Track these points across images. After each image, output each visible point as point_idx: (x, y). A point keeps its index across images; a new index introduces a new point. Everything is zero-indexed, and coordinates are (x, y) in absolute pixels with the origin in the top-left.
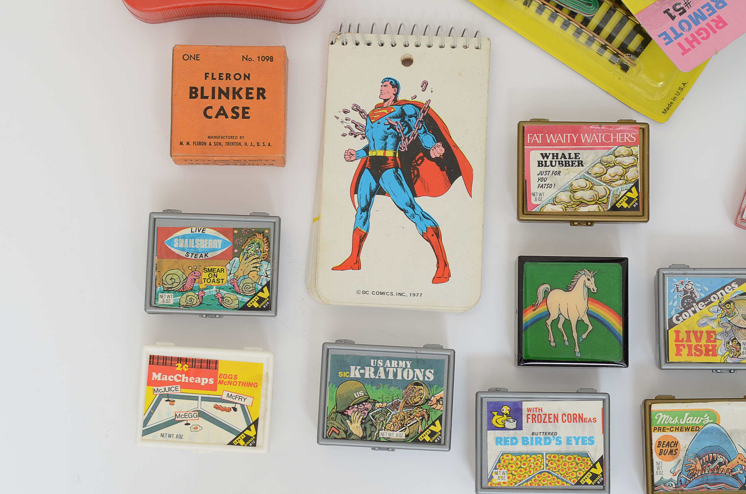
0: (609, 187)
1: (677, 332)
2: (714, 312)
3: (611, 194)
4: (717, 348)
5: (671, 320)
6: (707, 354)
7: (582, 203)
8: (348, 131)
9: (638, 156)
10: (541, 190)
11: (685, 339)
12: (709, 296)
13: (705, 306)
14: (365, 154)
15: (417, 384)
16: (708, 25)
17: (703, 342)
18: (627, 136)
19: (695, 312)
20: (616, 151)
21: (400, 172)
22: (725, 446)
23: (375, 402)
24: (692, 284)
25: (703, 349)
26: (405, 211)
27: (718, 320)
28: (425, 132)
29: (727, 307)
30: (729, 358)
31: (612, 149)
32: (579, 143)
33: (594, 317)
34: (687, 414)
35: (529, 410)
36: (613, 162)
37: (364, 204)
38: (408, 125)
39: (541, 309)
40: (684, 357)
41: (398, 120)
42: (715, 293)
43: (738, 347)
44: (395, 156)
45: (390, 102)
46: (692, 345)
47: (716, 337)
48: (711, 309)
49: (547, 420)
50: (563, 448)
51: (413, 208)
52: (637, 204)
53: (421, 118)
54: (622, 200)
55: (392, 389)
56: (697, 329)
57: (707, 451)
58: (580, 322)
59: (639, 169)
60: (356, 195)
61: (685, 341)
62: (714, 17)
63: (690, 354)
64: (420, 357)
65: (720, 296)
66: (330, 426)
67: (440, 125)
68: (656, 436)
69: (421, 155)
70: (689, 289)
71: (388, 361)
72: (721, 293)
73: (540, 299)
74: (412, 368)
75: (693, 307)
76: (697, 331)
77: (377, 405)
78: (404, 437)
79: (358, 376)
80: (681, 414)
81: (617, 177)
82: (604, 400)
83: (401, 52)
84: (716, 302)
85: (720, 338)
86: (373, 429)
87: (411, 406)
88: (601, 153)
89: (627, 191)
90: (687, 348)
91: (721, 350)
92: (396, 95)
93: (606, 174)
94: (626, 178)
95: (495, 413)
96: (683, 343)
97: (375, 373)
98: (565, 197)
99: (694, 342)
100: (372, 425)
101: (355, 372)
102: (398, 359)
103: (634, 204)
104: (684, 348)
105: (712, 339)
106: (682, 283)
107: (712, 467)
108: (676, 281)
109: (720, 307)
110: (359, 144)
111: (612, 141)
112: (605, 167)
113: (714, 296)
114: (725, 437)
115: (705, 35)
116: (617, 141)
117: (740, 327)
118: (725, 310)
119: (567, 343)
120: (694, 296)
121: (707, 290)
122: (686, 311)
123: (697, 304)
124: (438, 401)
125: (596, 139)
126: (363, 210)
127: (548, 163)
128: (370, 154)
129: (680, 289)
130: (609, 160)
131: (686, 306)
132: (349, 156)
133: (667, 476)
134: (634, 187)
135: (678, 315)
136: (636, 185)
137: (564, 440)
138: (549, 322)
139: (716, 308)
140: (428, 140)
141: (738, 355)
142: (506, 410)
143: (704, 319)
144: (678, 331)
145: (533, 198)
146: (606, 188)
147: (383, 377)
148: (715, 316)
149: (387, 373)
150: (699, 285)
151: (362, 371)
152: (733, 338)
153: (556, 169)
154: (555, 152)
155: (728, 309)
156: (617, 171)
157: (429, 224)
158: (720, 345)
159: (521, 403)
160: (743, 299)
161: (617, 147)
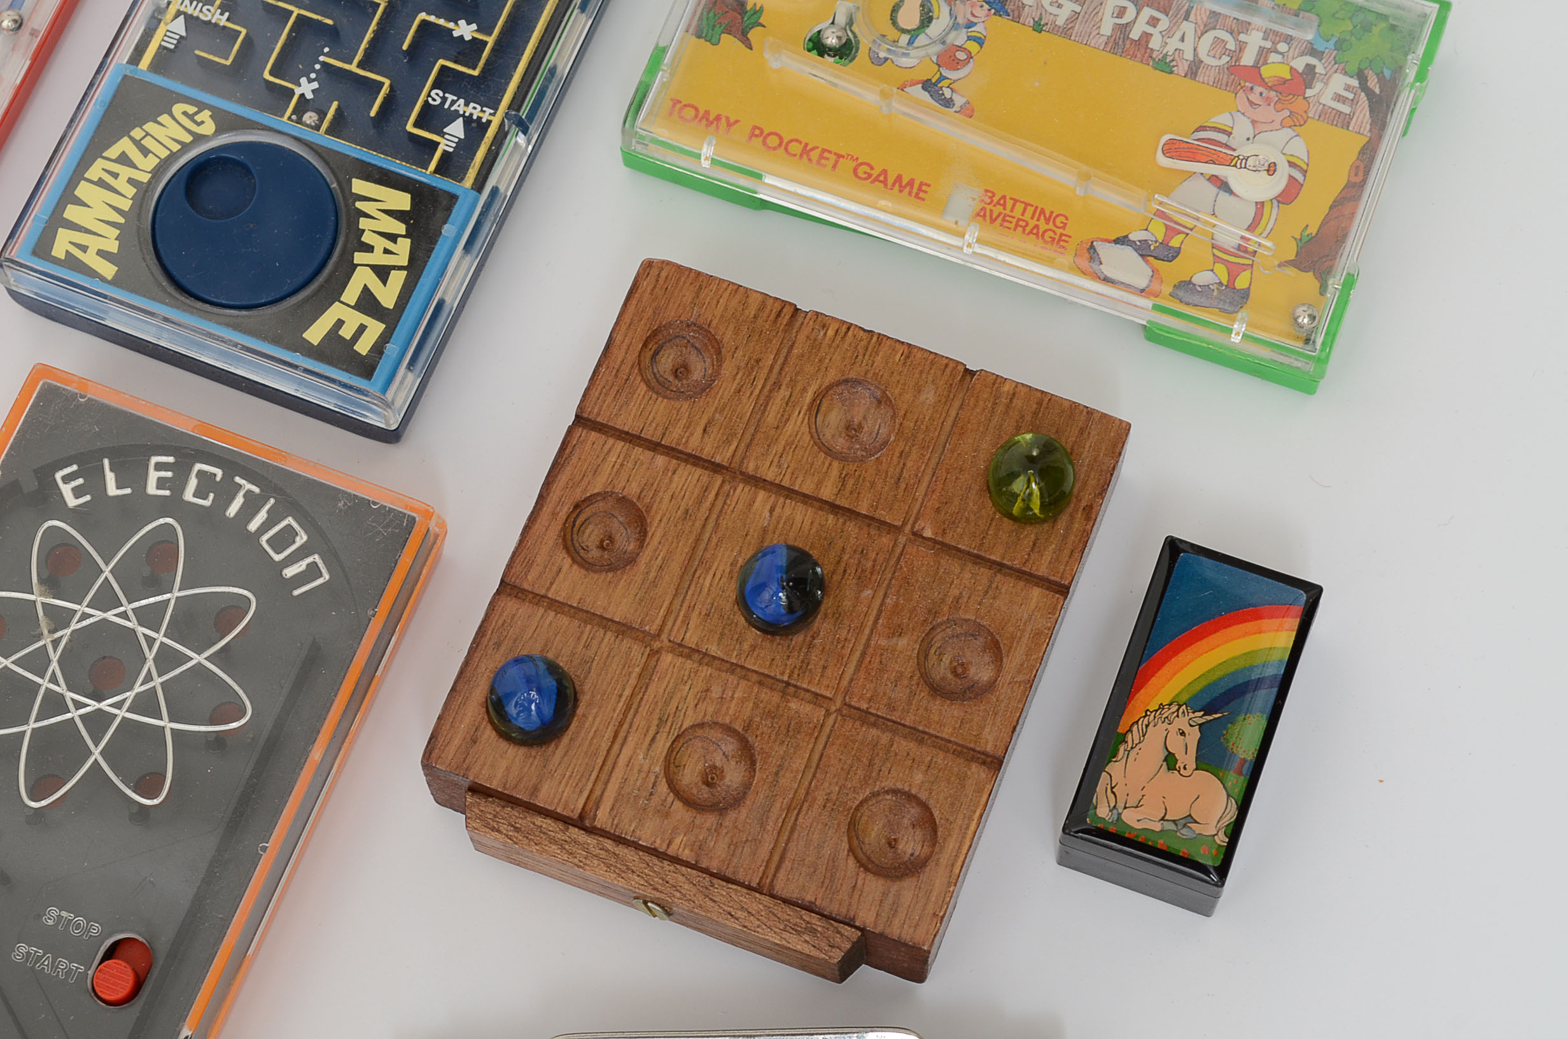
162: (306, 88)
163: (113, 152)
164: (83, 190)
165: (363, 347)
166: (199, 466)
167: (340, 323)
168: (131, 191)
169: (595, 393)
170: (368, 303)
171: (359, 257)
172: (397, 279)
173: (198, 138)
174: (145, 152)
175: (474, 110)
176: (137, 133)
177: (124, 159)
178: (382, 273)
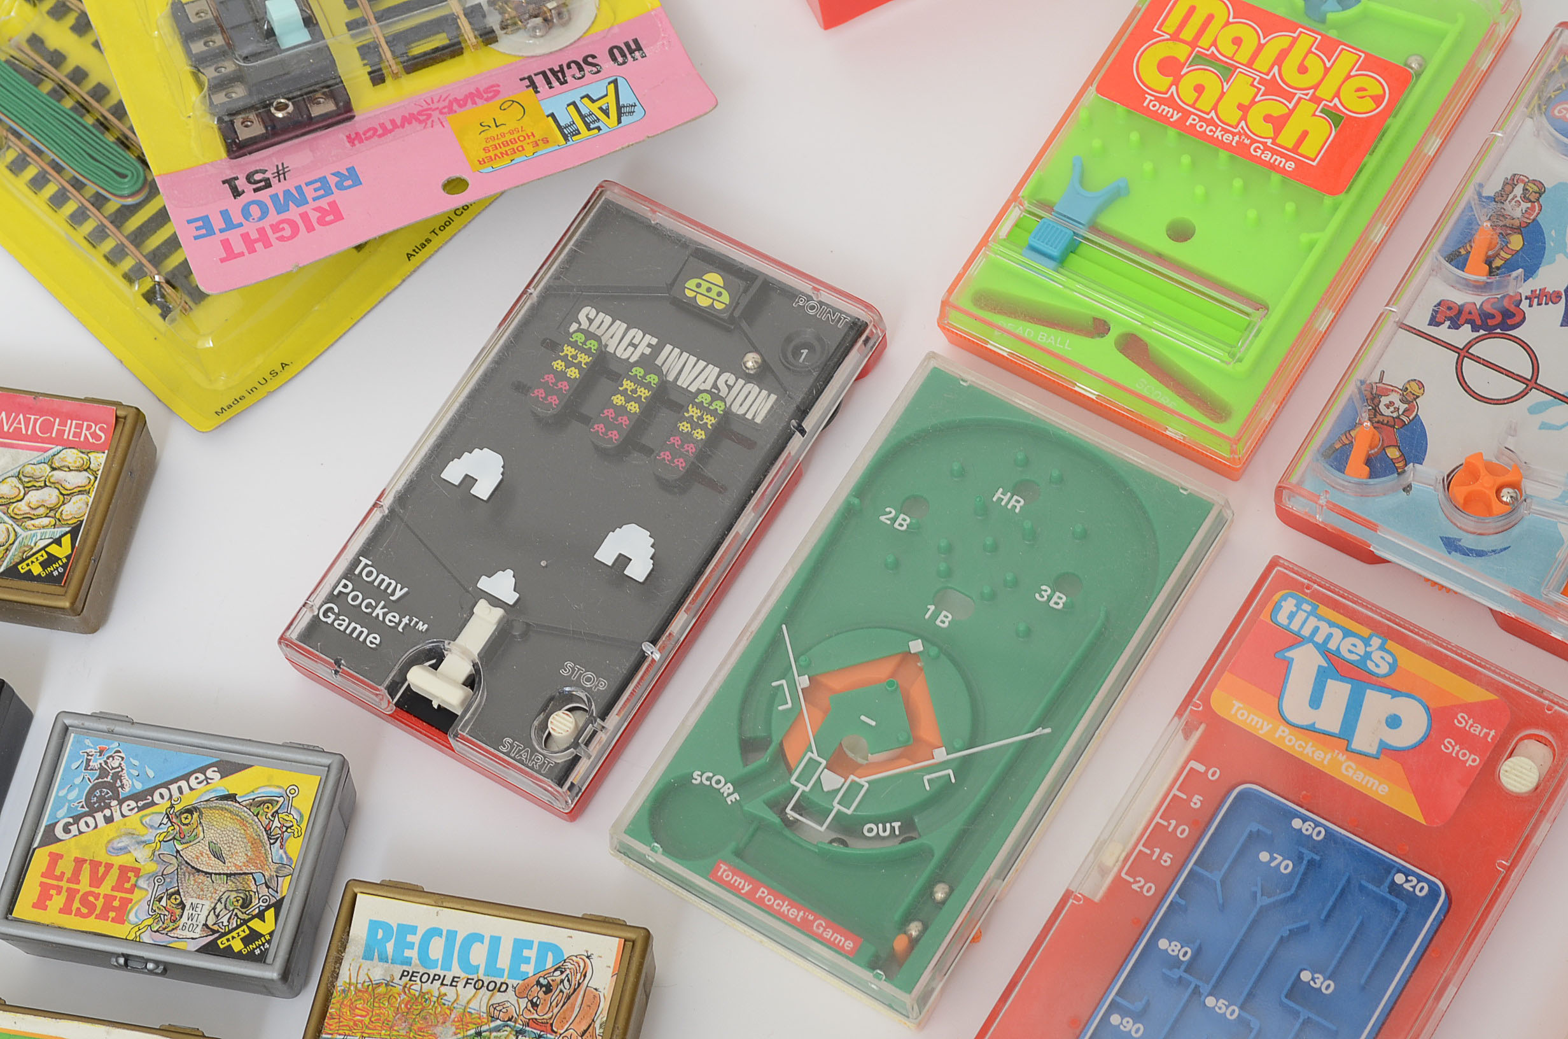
0: (18, 529)
1: (55, 858)
2: (152, 827)
3: (17, 543)
4: (130, 905)
5: (51, 828)
6: (103, 916)
9: (99, 473)
11: (68, 875)
12: (151, 791)
13: (136, 810)
16: (304, 215)
17: (106, 888)
18: (89, 428)
19: (109, 820)
20: (57, 457)
24: (123, 758)
25: (100, 903)
27: (154, 845)
29: (183, 820)
30: (148, 932)
31: (50, 453)
36: (43, 479)
40: (52, 914)
42: (166, 785)
43: (178, 912)
46: (78, 891)
47: (137, 881)
48: (147, 820)
52: (61, 570)
54: (33, 559)
56: (103, 857)
59: (91, 500)
61: (65, 879)
62: (323, 202)
63: (66, 910)
65: (176, 794)
70: (113, 768)
72: (180, 788)
75: (109, 807)
76: (101, 863)
81: (42, 511)
84: (164, 805)
85: (145, 886)
88: (26, 456)
89: (51, 540)
90: (64, 894)
91: (138, 912)
93: (21, 500)
94: (58, 516)
96: (61, 884)
99: (84, 886)
103: (55, 569)
104: (59, 893)
105: (127, 886)
106: (101, 752)
108: (91, 745)
109: (168, 817)
111: (54, 435)
112: (24, 488)
113: (164, 791)
116: (65, 437)
117: (196, 869)
118: (176, 826)
120: (118, 784)
121: (151, 777)
122: (91, 814)
123: (121, 803)
125: (23, 426)
129: (95, 764)
130: (37, 474)
131: (95, 803)
134: (69, 535)
135: (71, 820)
136: (74, 531)
139: (158, 819)
141: (170, 929)
143: (124, 839)
144: (57, 854)
146: (11, 529)
148: (150, 834)
150: (136, 763)
152: (172, 890)
155: (184, 825)
156: (47, 498)
158: (140, 901)
160: (222, 809)
161: (61, 448)
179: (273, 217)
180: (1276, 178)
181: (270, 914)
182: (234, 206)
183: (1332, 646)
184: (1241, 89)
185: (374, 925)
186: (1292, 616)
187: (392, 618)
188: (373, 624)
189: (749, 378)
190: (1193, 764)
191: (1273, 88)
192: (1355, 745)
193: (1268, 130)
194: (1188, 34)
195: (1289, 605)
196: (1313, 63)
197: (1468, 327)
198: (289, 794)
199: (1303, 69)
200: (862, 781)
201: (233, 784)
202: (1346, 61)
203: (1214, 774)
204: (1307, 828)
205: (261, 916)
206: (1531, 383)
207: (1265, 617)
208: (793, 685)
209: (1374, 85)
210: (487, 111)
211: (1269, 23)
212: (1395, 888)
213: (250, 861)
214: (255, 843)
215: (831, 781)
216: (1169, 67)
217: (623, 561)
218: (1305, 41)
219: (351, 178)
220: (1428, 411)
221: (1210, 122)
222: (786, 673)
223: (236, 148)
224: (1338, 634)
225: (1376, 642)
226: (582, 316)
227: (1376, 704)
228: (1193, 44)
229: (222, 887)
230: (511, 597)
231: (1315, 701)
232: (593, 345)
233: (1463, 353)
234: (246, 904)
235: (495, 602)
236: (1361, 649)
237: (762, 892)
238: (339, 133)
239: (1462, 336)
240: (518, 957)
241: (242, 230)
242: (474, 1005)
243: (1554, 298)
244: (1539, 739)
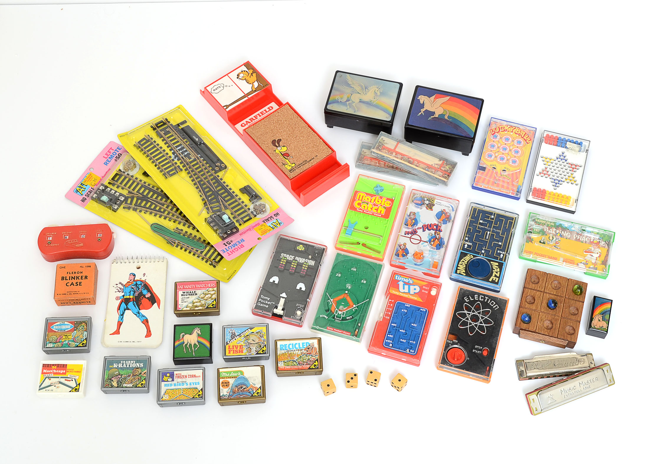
0: (206, 301)
1: (229, 346)
3: (207, 303)
4: (243, 350)
5: (227, 342)
6: (239, 353)
7: (196, 307)
8: (117, 290)
9: (216, 291)
10: (182, 303)
11: (232, 348)
12: (241, 334)
13: (239, 337)
14: (123, 297)
15: (137, 368)
16: (238, 247)
17: (238, 349)
18: (212, 285)
19: (235, 340)
20: (208, 290)
21: (135, 302)
22: (246, 383)
23: (122, 375)
25: (238, 351)
26: (136, 315)
27: (244, 342)
28: (144, 289)
29: (247, 337)
30: (247, 354)
32: (196, 288)
33: (200, 343)
34: (232, 372)
35: (176, 374)
36: (207, 293)
37: (122, 313)
38: (138, 287)
39: (182, 341)
40: (232, 354)
41: (135, 286)
42: (242, 333)
43: (251, 350)
44: (133, 298)
45: (132, 281)
47: (243, 347)
48: (241, 338)
49: (183, 377)
50: (189, 386)
51: (139, 314)
52: (215, 306)
53: (143, 285)
54: (210, 305)
55: (128, 370)
56: (236, 345)
57: (239, 385)
58: (195, 344)
59: (216, 295)
60: (119, 311)
62: (240, 244)
63: (234, 353)
64: (138, 359)
66: (106, 384)
67: (149, 287)
68: (221, 380)
69: (142, 297)
70: (234, 332)
71: (127, 361)
72: (245, 333)
73: (181, 338)
74: (135, 363)
77: (123, 376)
78: (132, 386)
79: (116, 367)
80: (230, 372)
81: (209, 298)
82: (203, 369)
83: (136, 265)
84: (243, 336)
86: (121, 384)
87: (135, 376)
88: (203, 290)
89: (212, 302)
91: (245, 351)
92: (134, 278)
93: (205, 297)
94: (212, 298)
95: (164, 376)
97: (122, 365)
98: (191, 305)
99: (235, 349)
100: (121, 383)
101: (115, 366)
102: (130, 360)
104: (231, 351)
106: (231, 330)
107: (241, 390)
108: (229, 330)
110: (121, 294)
111: (207, 287)
112: (205, 295)
114: (246, 379)
115: (237, 250)
116: (209, 286)
117: (251, 344)
119: (190, 352)
120: (235, 334)
121: (240, 332)
122: (232, 339)
123: (236, 337)
124: (144, 373)
125: (201, 286)
126: (121, 315)
127: (185, 295)
128: (125, 297)
129: (230, 332)
131: (232, 337)
132: (117, 298)
133: (225, 393)
135: (230, 341)
136: (215, 300)
137: (189, 384)
138: (184, 345)
139: (243, 338)
140: (145, 292)
141: (250, 352)
142: (168, 375)
143: (239, 342)
145: (179, 306)
147: (125, 367)
148: (242, 340)
149: (126, 365)
150: (237, 331)
151: (118, 365)
152: (249, 347)
153: (188, 296)
154: (187, 291)
156: (209, 296)
157: (144, 318)
159: (174, 372)
160: (252, 334)
161: (209, 288)
162: (483, 252)
163: (462, 261)
164: (459, 265)
165: (496, 281)
166: (481, 296)
167: (493, 279)
168: (465, 265)
169: (526, 284)
170: (496, 276)
171: (493, 271)
172: (499, 273)
173: (471, 258)
174: (466, 260)
175: (503, 253)
176: (464, 258)
177: (463, 261)
178: (497, 272)
179: (233, 248)
180: (378, 217)
181: (265, 347)
182: (227, 247)
183: (404, 281)
184: (370, 206)
185: (281, 345)
186: (397, 278)
187: (269, 303)
188: (267, 304)
189: (310, 259)
190: (390, 300)
191: (375, 205)
192: (411, 293)
193: (376, 211)
194: (360, 199)
195: (397, 276)
196: (379, 200)
197: (410, 234)
198: (263, 329)
199: (378, 202)
200: (345, 312)
201: (253, 330)
202: (384, 199)
203: (393, 301)
204: (407, 305)
205: (263, 348)
206: (421, 240)
207: (394, 279)
208: (331, 301)
209: (389, 202)
210: (259, 227)
211: (372, 196)
212: (421, 311)
213: (259, 341)
214: (259, 338)
215: (340, 313)
216: (359, 204)
217: (301, 288)
218: (378, 197)
219: (243, 240)
220: (407, 247)
221: (367, 211)
222: (329, 299)
223: (223, 239)
224: (404, 279)
225: (410, 279)
226: (282, 255)
227: (412, 287)
228: (362, 200)
229: (256, 345)
230: (286, 296)
231: (404, 289)
232: (286, 259)
233: (410, 238)
234: (260, 346)
235: (283, 298)
236: (408, 280)
237: (335, 330)
238: (238, 234)
239: (410, 235)
240: (303, 345)
241: (229, 251)
242: (299, 353)
243: (421, 228)
244: (435, 288)
